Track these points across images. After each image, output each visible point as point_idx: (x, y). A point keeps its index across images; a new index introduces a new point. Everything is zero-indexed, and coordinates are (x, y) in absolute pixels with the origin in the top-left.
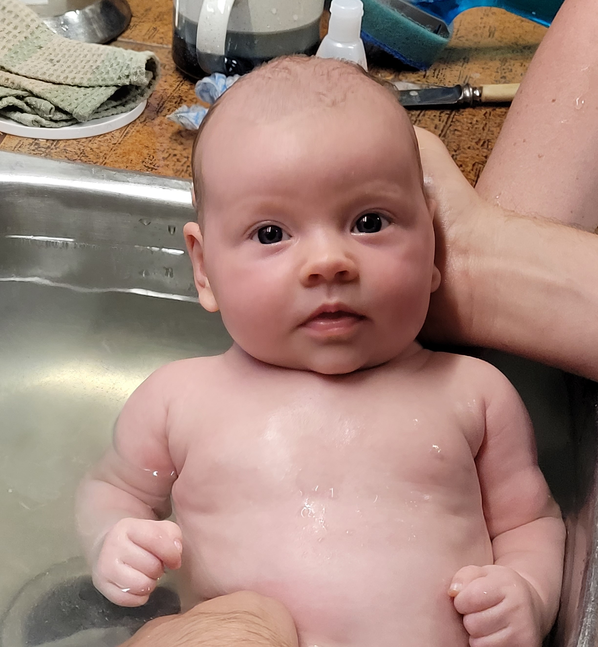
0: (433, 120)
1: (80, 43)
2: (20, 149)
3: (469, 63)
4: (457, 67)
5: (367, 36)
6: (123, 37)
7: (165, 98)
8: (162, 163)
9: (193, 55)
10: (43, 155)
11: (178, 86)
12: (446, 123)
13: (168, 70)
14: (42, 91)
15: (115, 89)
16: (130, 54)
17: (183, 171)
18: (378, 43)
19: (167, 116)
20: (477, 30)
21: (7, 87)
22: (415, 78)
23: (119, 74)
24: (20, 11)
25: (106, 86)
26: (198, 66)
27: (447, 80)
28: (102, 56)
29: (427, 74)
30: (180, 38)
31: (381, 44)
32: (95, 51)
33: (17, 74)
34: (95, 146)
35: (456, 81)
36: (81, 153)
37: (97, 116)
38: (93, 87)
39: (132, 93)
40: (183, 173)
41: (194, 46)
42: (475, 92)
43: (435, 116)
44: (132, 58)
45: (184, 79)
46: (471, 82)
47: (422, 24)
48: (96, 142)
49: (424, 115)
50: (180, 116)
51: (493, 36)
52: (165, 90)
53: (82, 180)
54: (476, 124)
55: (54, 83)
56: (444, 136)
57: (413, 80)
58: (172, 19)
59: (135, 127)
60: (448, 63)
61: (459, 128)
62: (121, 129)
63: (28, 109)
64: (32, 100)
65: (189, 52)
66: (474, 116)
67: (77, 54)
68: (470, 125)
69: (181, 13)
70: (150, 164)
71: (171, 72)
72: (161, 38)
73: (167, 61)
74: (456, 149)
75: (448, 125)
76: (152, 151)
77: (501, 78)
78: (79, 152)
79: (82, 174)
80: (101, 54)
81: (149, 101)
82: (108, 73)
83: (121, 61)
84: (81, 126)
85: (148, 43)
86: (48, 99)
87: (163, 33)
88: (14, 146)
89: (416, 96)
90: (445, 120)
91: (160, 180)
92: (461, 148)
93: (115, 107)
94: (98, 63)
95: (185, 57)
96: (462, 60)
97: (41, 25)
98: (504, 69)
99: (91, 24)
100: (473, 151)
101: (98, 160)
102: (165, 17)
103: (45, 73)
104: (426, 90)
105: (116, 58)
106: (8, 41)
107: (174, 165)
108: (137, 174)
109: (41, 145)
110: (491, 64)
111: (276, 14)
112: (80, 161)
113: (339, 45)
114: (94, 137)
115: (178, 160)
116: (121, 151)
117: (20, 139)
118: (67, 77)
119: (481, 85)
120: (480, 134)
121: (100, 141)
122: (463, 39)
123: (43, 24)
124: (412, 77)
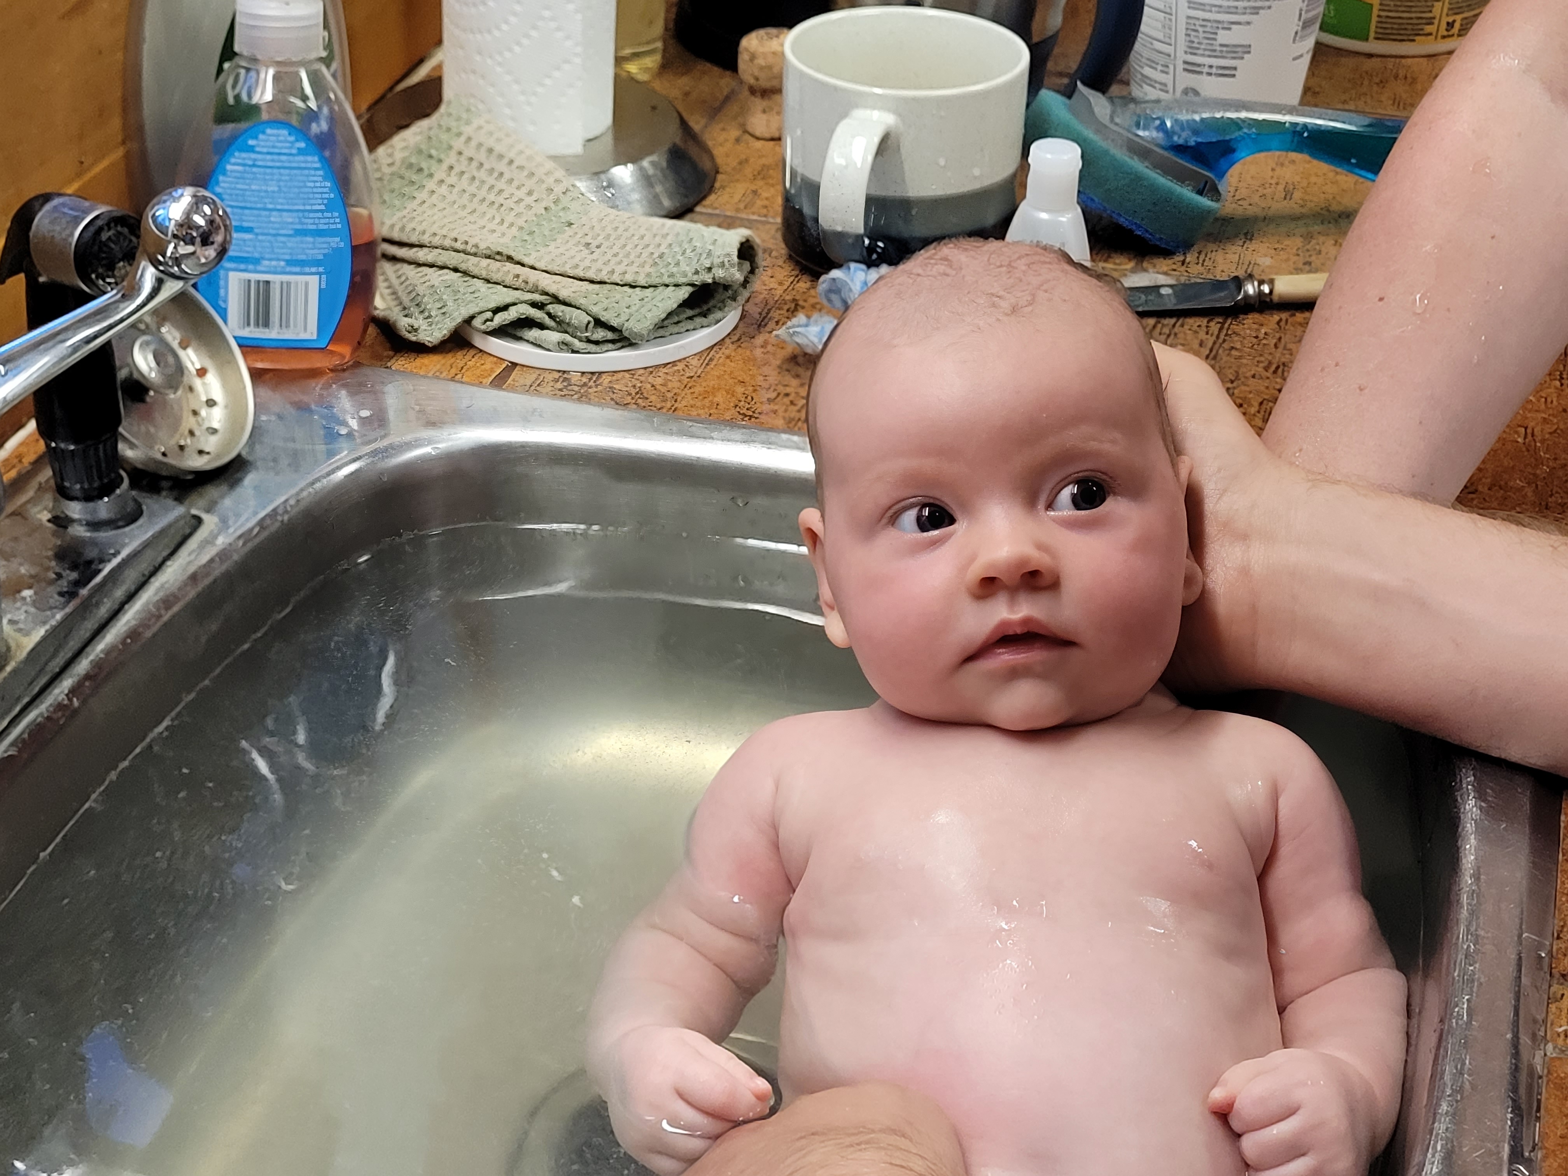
0: (1196, 332)
1: (633, 217)
2: (538, 388)
3: (1254, 242)
4: (1234, 248)
5: (1092, 200)
6: (704, 206)
7: (771, 303)
8: (766, 407)
9: (815, 234)
10: (576, 397)
11: (792, 282)
12: (1218, 337)
13: (776, 258)
14: (572, 295)
15: (690, 289)
16: (714, 233)
17: (799, 419)
18: (1108, 212)
19: (774, 333)
20: (1265, 188)
21: (516, 289)
22: (1168, 265)
23: (695, 265)
24: (537, 166)
25: (676, 285)
26: (822, 251)
27: (1219, 269)
28: (669, 237)
29: (1188, 260)
30: (794, 207)
31: (1112, 212)
32: (658, 229)
33: (533, 268)
34: (658, 381)
35: (1233, 269)
36: (637, 393)
37: (661, 332)
38: (655, 287)
39: (718, 297)
40: (800, 424)
41: (816, 220)
42: (1262, 288)
43: (1199, 326)
44: (715, 240)
45: (801, 271)
46: (1256, 273)
47: (1178, 180)
48: (661, 374)
49: (1182, 326)
50: (794, 332)
51: (1291, 198)
52: (771, 289)
53: (637, 437)
54: (1264, 338)
55: (592, 282)
56: (1215, 358)
57: (1165, 269)
58: (780, 176)
59: (723, 350)
60: (1220, 242)
61: (1238, 346)
62: (700, 353)
63: (552, 323)
64: (557, 309)
65: (809, 230)
66: (1262, 325)
67: (628, 234)
68: (1255, 340)
69: (794, 166)
70: (748, 409)
71: (780, 262)
72: (766, 207)
73: (775, 244)
74: (1233, 378)
75: (1220, 341)
76: (751, 388)
77: (1305, 264)
78: (633, 391)
79: (639, 428)
80: (668, 234)
81: (746, 308)
82: (677, 264)
83: (698, 244)
84: (636, 349)
85: (744, 216)
86: (582, 307)
87: (767, 199)
88: (529, 384)
89: (1168, 295)
90: (1216, 333)
91: (763, 435)
92: (1241, 376)
93: (691, 318)
94: (663, 249)
95: (803, 238)
96: (1242, 236)
97: (571, 189)
98: (1308, 250)
99: (652, 185)
100: (1260, 381)
101: (663, 404)
102: (772, 172)
103: (577, 266)
104: (1184, 285)
105: (691, 239)
106: (518, 215)
107: (786, 411)
108: (726, 426)
109: (573, 382)
110: (1286, 242)
111: (945, 167)
112: (635, 406)
113: (1044, 216)
114: (657, 366)
115: (792, 403)
116: (702, 389)
117: (538, 372)
118: (613, 272)
119: (1272, 277)
120: (1270, 354)
121: (666, 373)
122: (1245, 204)
123: (574, 186)
124: (1164, 264)
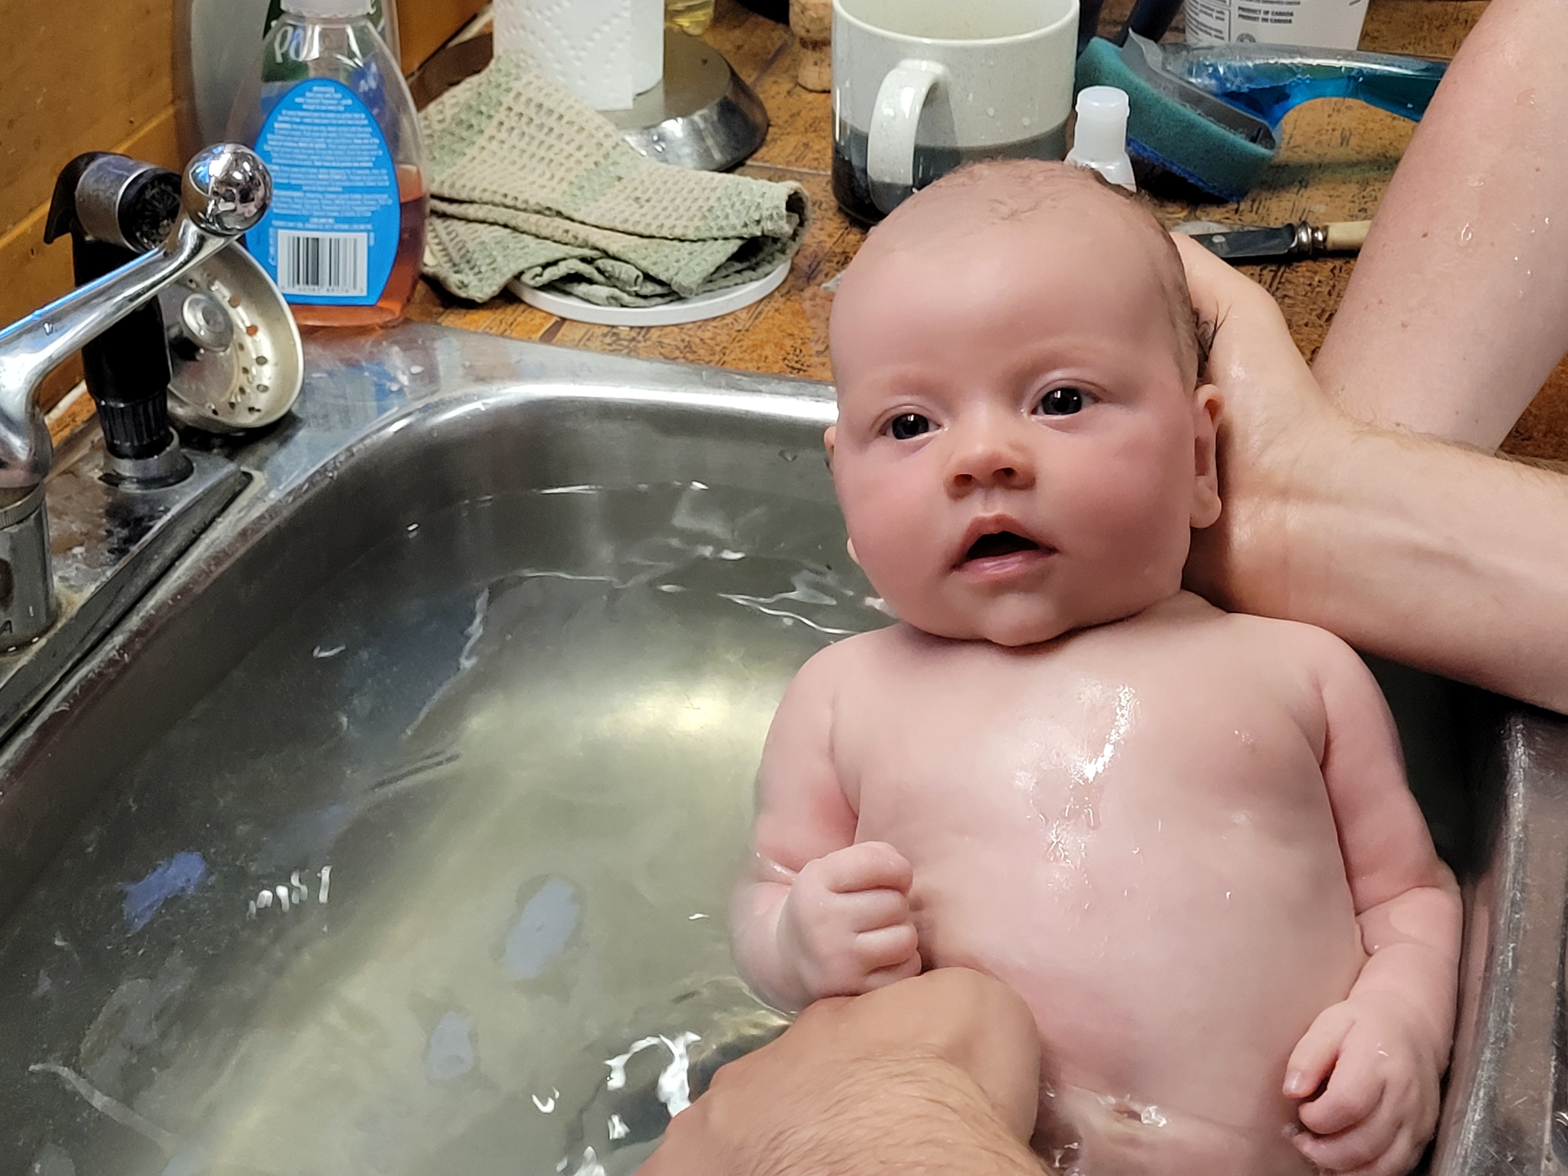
1: (683, 171)
2: (588, 343)
3: (1309, 189)
4: (1288, 196)
5: (1144, 148)
6: (755, 160)
7: (821, 255)
8: (815, 360)
9: (863, 185)
10: (625, 351)
11: (842, 235)
13: (826, 210)
14: (622, 250)
15: (739, 243)
16: (762, 186)
18: (1161, 160)
19: (824, 285)
20: (1321, 135)
21: (566, 244)
22: (1221, 214)
23: (744, 218)
24: (587, 121)
25: (726, 239)
26: (872, 204)
27: (1273, 217)
28: (718, 191)
29: (1241, 208)
30: (843, 158)
31: (1166, 160)
32: (708, 182)
33: (583, 223)
34: (707, 335)
35: (1287, 216)
36: (685, 347)
37: (710, 286)
38: (704, 240)
39: (767, 250)
41: (865, 171)
42: (1316, 235)
44: (764, 193)
45: (850, 224)
46: (1310, 220)
47: (1231, 128)
51: (1348, 144)
52: (820, 242)
53: (686, 391)
54: (1318, 286)
55: (642, 236)
57: (1218, 217)
58: (830, 129)
59: (772, 303)
60: (1274, 190)
61: (1291, 293)
62: (749, 307)
63: (600, 278)
64: (606, 264)
65: (858, 182)
66: (1316, 273)
67: (677, 188)
68: (1308, 288)
69: (843, 118)
70: (797, 362)
71: (830, 214)
72: (817, 159)
73: (825, 196)
77: (1360, 211)
78: (682, 345)
79: (687, 382)
80: (716, 188)
81: (795, 261)
82: (727, 217)
83: (747, 197)
84: (684, 303)
85: (795, 169)
86: (631, 261)
87: (818, 151)
88: (578, 338)
89: (1221, 243)
93: (739, 272)
94: (712, 202)
95: (852, 190)
96: (1296, 183)
97: (620, 143)
98: (1364, 197)
99: (703, 139)
100: (1313, 329)
101: (712, 358)
102: (822, 124)
103: (626, 220)
104: (1238, 232)
105: (740, 193)
106: (569, 170)
108: (774, 379)
109: (622, 336)
110: (1343, 189)
111: (994, 117)
112: (683, 360)
114: (706, 321)
116: (750, 343)
117: (587, 326)
118: (662, 226)
119: (1327, 224)
120: (1324, 301)
121: (715, 327)
122: (1300, 152)
123: (624, 140)
124: (1218, 213)
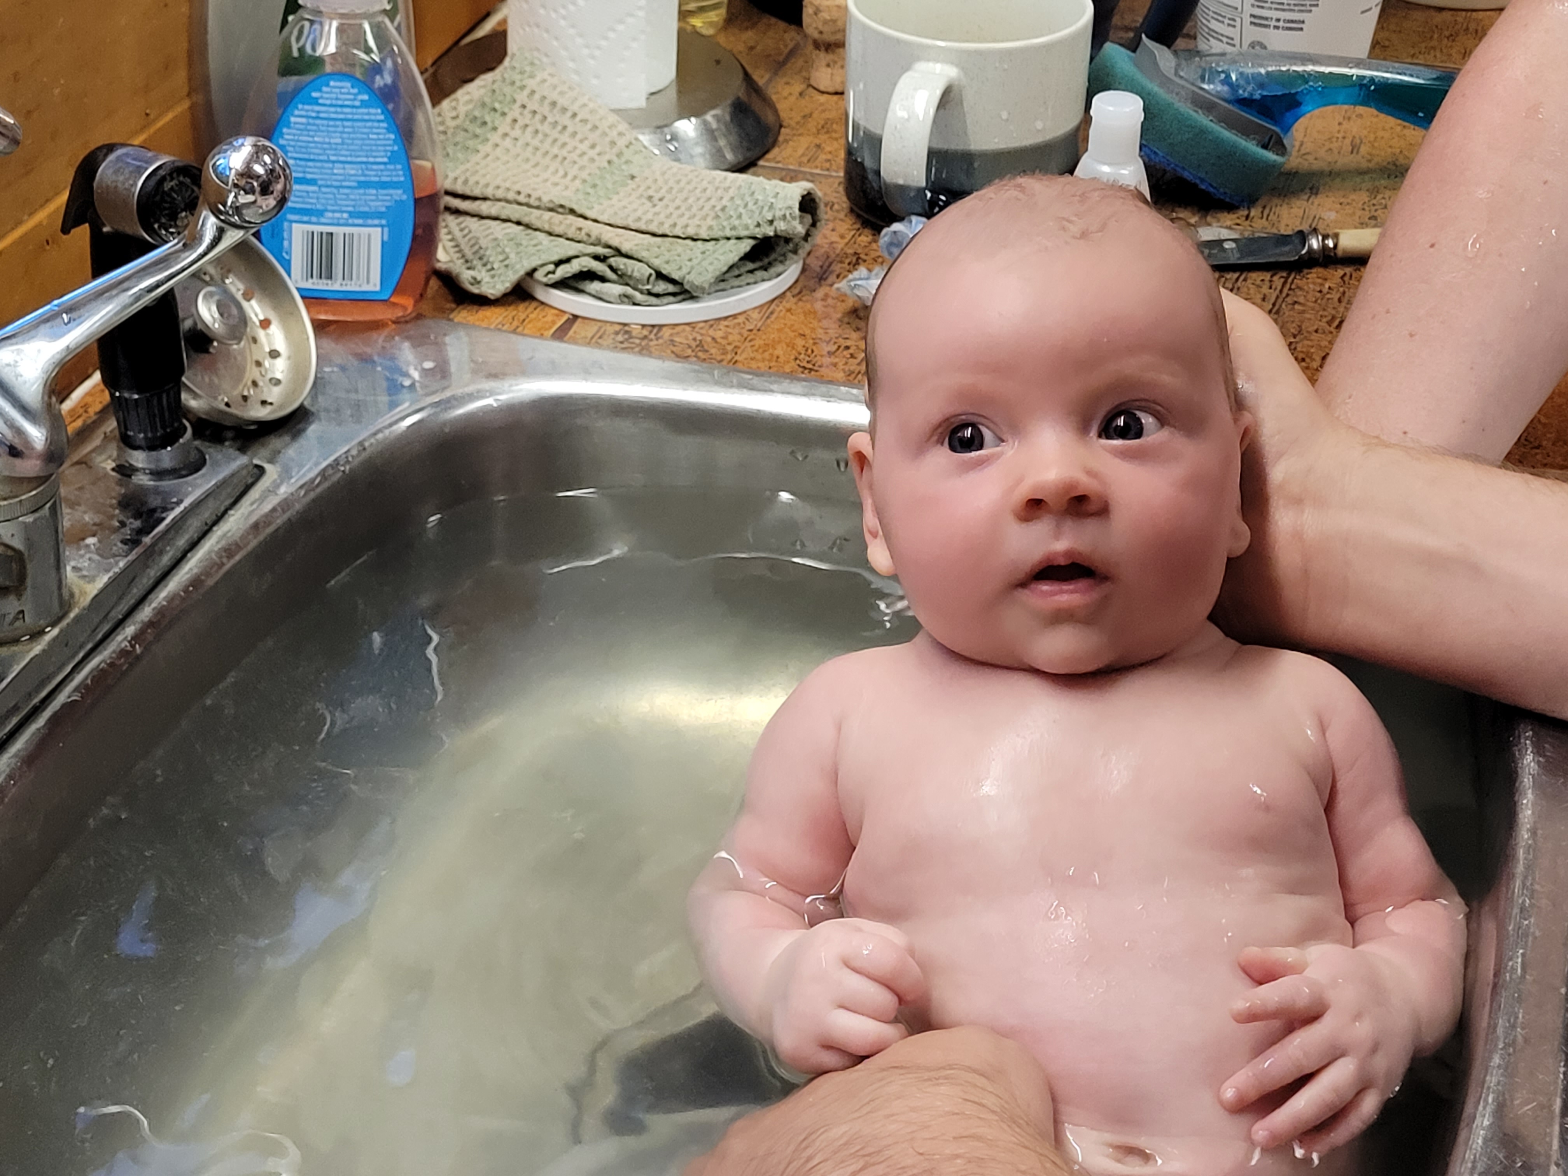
0: (1259, 286)
1: (696, 170)
2: (600, 341)
3: (1319, 196)
4: (1298, 203)
5: (1155, 153)
6: (768, 160)
7: (833, 256)
8: (827, 360)
9: (876, 188)
10: (637, 349)
11: (853, 236)
12: (1281, 291)
13: (838, 211)
14: (635, 248)
15: (752, 242)
16: (776, 186)
17: (859, 372)
18: (1173, 166)
19: (836, 286)
20: (1332, 142)
21: (579, 242)
22: (1231, 220)
23: (757, 218)
24: (601, 119)
25: (738, 238)
27: (1283, 223)
28: (731, 191)
29: (1252, 214)
30: (856, 160)
31: (1177, 165)
32: (720, 182)
33: (596, 221)
34: (719, 334)
35: (1298, 223)
36: (697, 346)
37: (722, 285)
38: (716, 240)
39: (779, 250)
40: (860, 376)
41: (878, 173)
42: (1326, 242)
43: (1263, 280)
44: (778, 193)
45: (862, 224)
46: (1321, 227)
47: (1243, 134)
48: (721, 327)
49: (1245, 280)
50: (855, 285)
51: (1358, 152)
52: (832, 243)
53: (698, 390)
54: (1328, 293)
55: (654, 235)
56: (1277, 312)
57: (1229, 223)
58: (843, 130)
59: (784, 303)
60: (1285, 196)
61: (1301, 300)
62: (762, 306)
63: (613, 276)
64: (619, 262)
65: (870, 182)
66: (1326, 279)
67: (690, 187)
68: (1318, 295)
69: (856, 119)
70: (808, 362)
71: (842, 215)
72: (829, 160)
73: (835, 197)
74: (1296, 333)
75: (1284, 295)
76: (811, 341)
77: (1370, 218)
78: (694, 344)
79: (699, 381)
80: (730, 188)
81: (808, 262)
82: (740, 217)
83: (760, 198)
84: (698, 302)
85: (807, 169)
86: (644, 260)
87: (830, 152)
88: (590, 335)
89: (1232, 249)
90: (1279, 288)
91: (823, 388)
92: (1304, 332)
93: (751, 272)
94: (724, 202)
95: (864, 192)
96: (1307, 191)
97: (634, 142)
98: (1374, 205)
99: (715, 139)
100: (1323, 336)
101: (723, 357)
102: (834, 126)
103: (639, 219)
104: (1248, 239)
105: (753, 193)
106: (582, 168)
107: (846, 363)
108: (786, 378)
109: (634, 334)
110: (1353, 196)
111: (1007, 120)
112: (695, 359)
113: (1104, 168)
114: (719, 319)
115: (852, 356)
116: (762, 342)
117: (599, 324)
118: (675, 225)
119: (1337, 231)
120: (1334, 308)
121: (727, 326)
122: (1310, 158)
123: (637, 139)
124: (1228, 219)
